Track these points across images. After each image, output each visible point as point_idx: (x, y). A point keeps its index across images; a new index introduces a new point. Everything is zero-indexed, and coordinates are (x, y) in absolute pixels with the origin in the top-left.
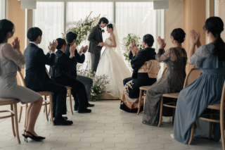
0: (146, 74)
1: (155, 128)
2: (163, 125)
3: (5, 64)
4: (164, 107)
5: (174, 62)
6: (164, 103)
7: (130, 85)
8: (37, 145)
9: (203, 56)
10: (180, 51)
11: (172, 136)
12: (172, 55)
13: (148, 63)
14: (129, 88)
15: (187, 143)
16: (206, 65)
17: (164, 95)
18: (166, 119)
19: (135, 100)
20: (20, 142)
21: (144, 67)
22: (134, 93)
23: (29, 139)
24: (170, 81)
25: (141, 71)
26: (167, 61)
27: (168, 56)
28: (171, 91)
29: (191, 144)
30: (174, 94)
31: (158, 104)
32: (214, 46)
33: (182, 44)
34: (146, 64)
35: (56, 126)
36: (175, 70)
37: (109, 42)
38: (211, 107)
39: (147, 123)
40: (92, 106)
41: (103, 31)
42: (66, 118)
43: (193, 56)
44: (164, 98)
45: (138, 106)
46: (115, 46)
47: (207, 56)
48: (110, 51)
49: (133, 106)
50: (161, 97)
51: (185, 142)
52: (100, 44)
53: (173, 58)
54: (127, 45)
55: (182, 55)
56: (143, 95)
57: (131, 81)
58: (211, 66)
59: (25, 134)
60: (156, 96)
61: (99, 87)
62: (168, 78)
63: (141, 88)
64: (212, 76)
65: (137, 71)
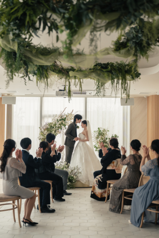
0: (114, 171)
1: (118, 214)
2: (124, 212)
3: (11, 172)
4: (124, 199)
5: (133, 165)
6: (125, 196)
7: (99, 179)
8: (33, 228)
9: (150, 167)
10: (137, 157)
11: (129, 221)
12: (131, 160)
13: (115, 162)
14: (99, 181)
15: (139, 227)
16: (152, 173)
17: (125, 190)
18: (127, 207)
19: (103, 190)
20: (21, 227)
21: (112, 164)
22: (102, 185)
23: (27, 224)
24: (129, 179)
25: (109, 168)
26: (128, 164)
27: (129, 161)
28: (130, 187)
29: (142, 227)
30: (132, 190)
31: (121, 196)
32: (157, 161)
33: (139, 151)
34: (114, 163)
35: (42, 214)
36: (133, 171)
37: (82, 137)
38: (154, 202)
39: (112, 210)
40: (70, 194)
41: (78, 127)
42: (49, 207)
43: (144, 167)
44: (125, 192)
45: (106, 195)
46: (88, 140)
47: (153, 167)
48: (83, 145)
49: (101, 195)
50: (122, 192)
51: (138, 226)
52: (75, 139)
53: (132, 163)
54: (97, 138)
55: (139, 160)
56: (109, 186)
57: (101, 175)
58: (155, 175)
59: (24, 221)
60: (119, 191)
61: (73, 177)
62: (128, 177)
63: (108, 182)
64: (156, 181)
65: (106, 168)
